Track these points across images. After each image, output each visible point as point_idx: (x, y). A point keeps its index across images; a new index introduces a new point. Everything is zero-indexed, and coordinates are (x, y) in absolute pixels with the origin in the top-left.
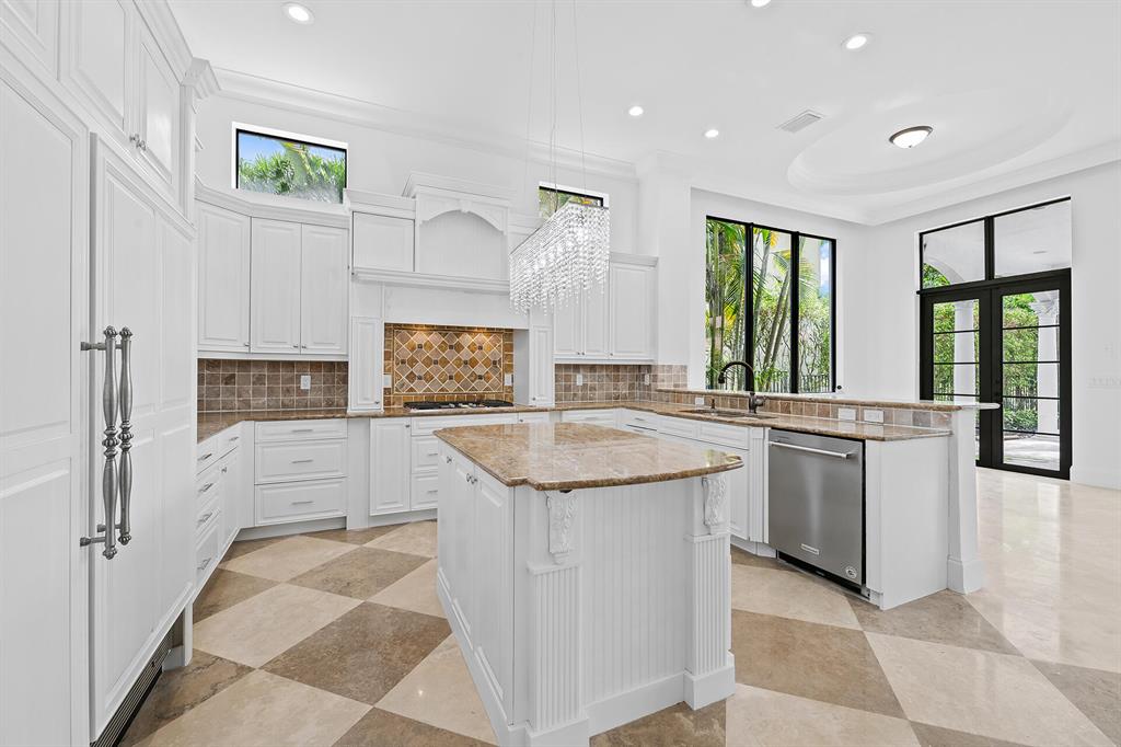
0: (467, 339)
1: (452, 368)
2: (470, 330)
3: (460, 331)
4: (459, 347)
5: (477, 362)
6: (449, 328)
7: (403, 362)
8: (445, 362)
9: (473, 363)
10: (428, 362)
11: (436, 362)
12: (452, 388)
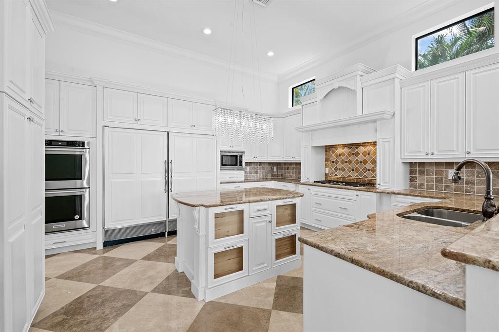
0: (362, 149)
1: (354, 165)
2: (363, 144)
3: (358, 145)
4: (357, 154)
5: (367, 162)
6: (353, 144)
7: (333, 162)
8: (350, 162)
9: (365, 162)
10: (343, 162)
11: (346, 162)
12: (354, 175)
